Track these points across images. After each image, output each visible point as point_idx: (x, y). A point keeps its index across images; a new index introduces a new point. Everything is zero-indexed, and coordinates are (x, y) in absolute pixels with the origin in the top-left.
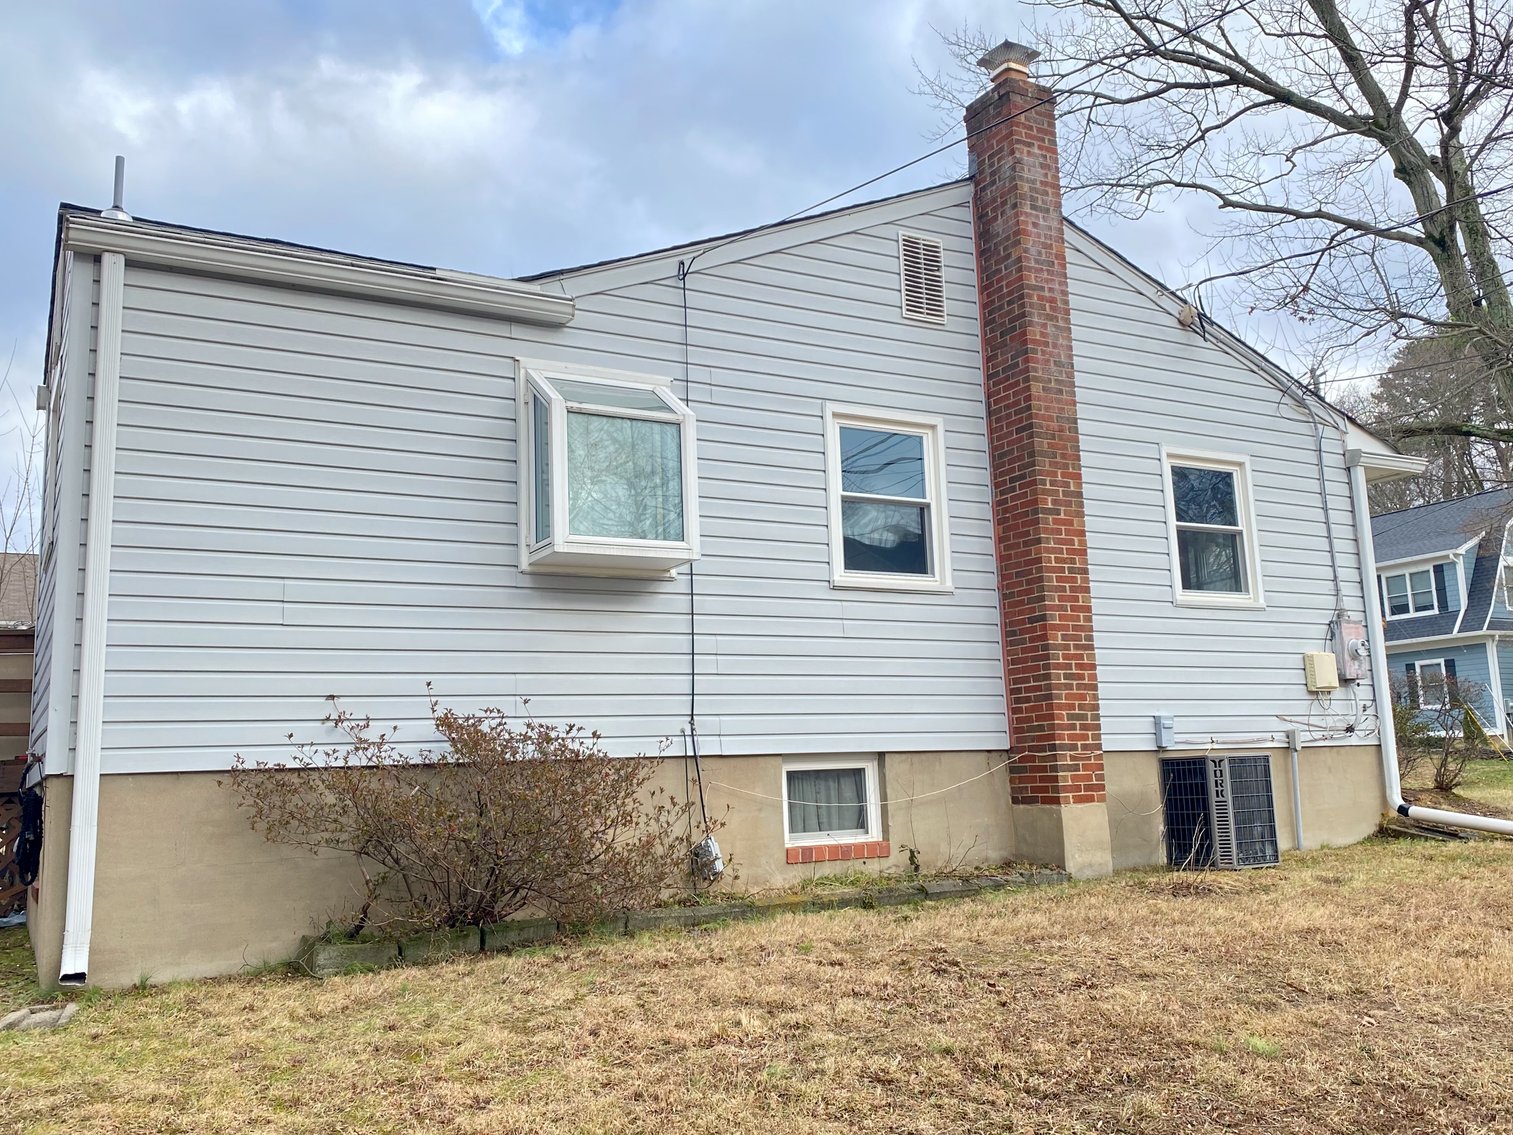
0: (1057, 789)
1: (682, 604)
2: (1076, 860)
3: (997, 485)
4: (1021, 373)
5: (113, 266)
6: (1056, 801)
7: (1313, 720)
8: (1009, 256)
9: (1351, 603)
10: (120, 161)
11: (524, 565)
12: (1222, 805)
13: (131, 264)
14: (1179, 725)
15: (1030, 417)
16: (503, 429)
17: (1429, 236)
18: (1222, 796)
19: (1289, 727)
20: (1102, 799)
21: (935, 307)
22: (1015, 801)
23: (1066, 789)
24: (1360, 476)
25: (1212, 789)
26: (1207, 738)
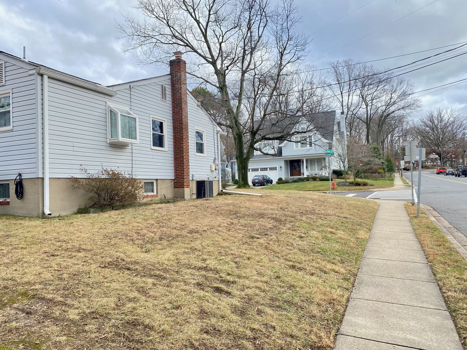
0: (184, 186)
1: (130, 151)
2: (186, 197)
3: (174, 133)
4: (180, 113)
5: (46, 77)
6: (184, 188)
7: (211, 176)
8: (179, 91)
9: (217, 156)
10: (24, 47)
11: (108, 142)
12: (207, 188)
13: (49, 77)
14: (196, 176)
15: (182, 122)
16: (104, 115)
17: (220, 87)
18: (207, 187)
19: (208, 177)
20: (189, 187)
21: (165, 99)
22: (175, 188)
23: (185, 186)
24: (219, 135)
25: (206, 186)
26: (198, 178)
